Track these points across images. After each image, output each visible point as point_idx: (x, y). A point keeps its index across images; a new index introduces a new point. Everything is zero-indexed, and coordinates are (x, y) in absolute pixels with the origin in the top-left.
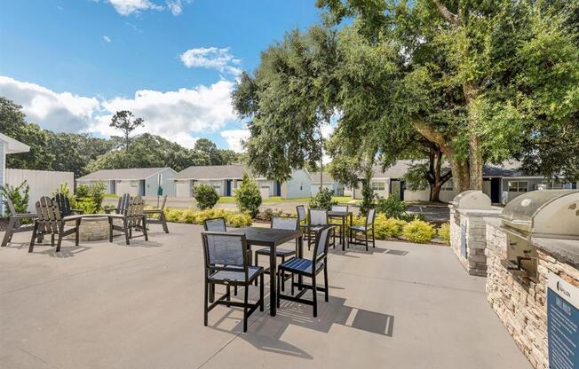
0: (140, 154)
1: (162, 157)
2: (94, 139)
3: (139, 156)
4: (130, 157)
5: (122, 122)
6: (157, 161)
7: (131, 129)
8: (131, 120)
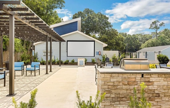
0: (162, 39)
2: (145, 35)
3: (162, 41)
4: (157, 41)
5: (154, 26)
7: (159, 28)
8: (158, 24)
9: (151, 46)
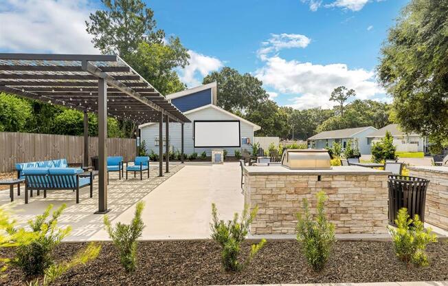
0: (352, 117)
1: (371, 118)
2: (322, 111)
3: (350, 120)
4: (343, 120)
5: (337, 95)
6: (366, 122)
7: (346, 99)
8: (344, 92)
9: (333, 129)
